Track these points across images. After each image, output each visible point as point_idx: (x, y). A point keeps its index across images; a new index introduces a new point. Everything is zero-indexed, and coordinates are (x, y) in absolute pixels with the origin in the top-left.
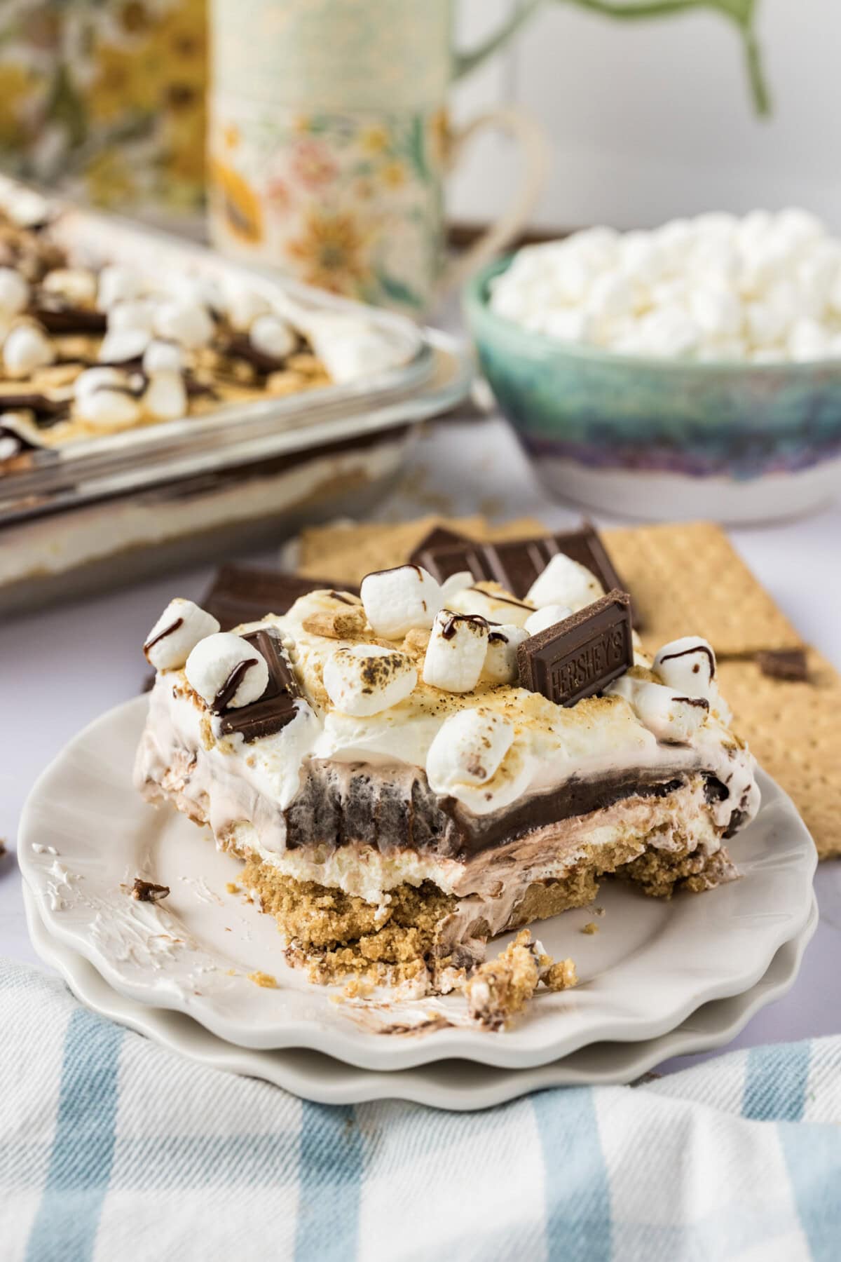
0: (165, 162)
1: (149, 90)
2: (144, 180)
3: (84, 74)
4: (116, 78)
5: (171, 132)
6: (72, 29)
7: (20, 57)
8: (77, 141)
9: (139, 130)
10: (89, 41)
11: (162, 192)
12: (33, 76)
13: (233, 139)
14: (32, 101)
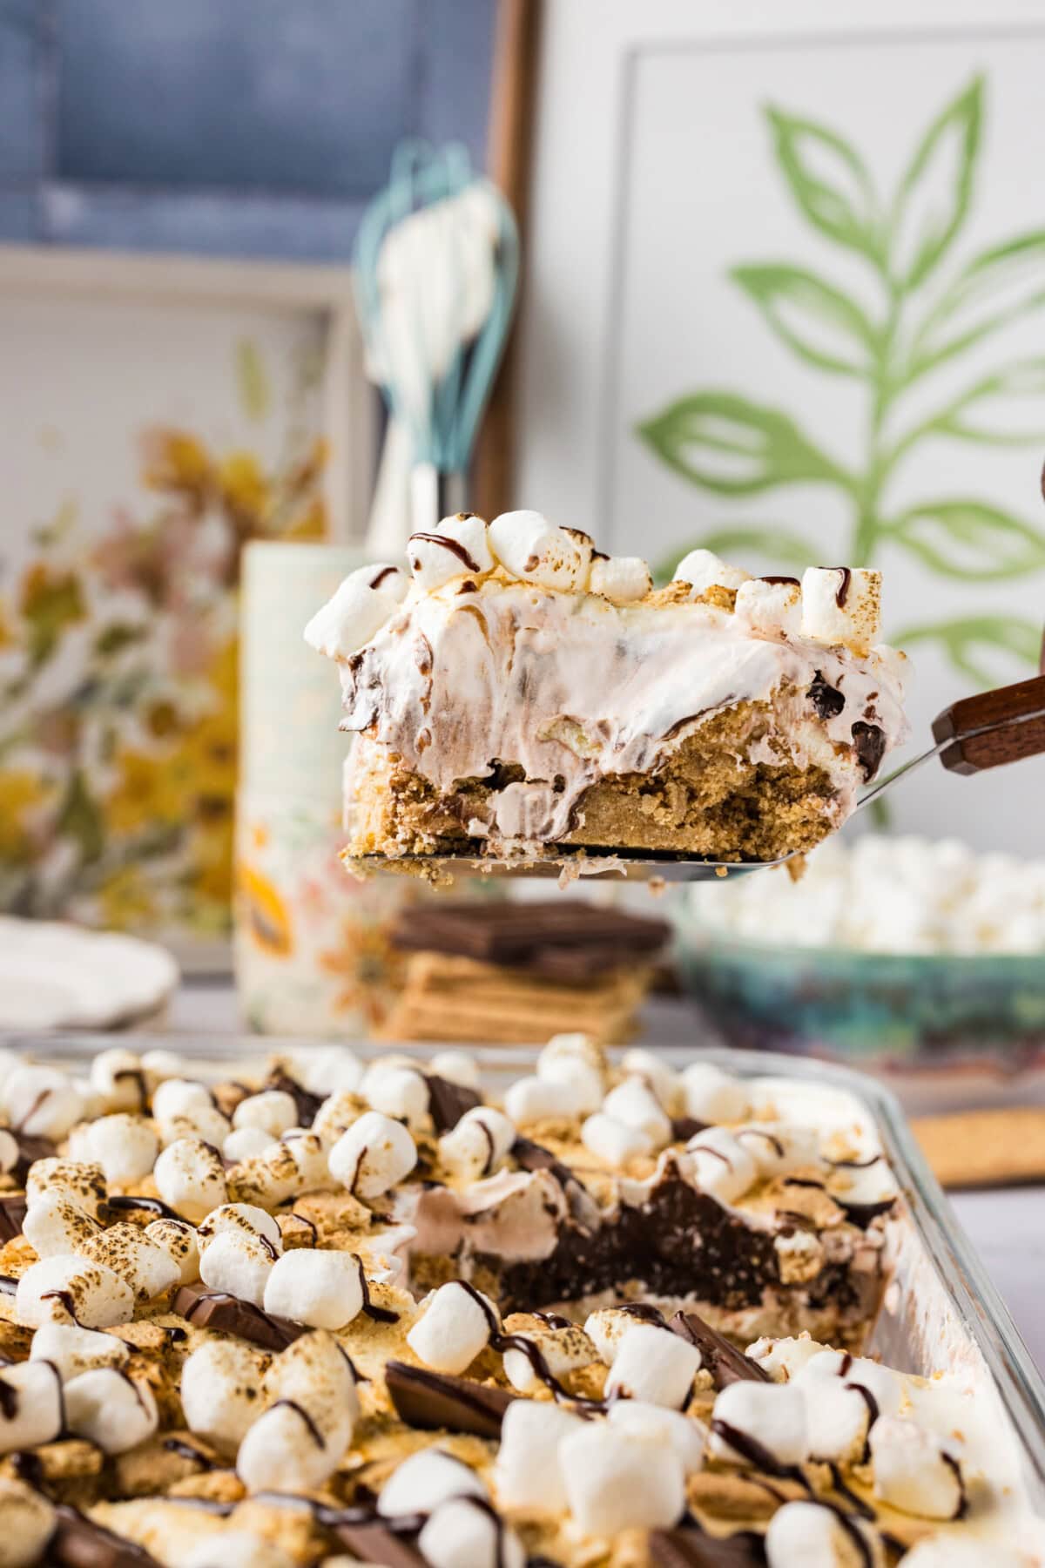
0: (192, 880)
1: (176, 800)
2: (167, 900)
3: (103, 782)
4: (140, 786)
5: (198, 847)
6: (92, 733)
7: (29, 763)
8: (91, 855)
9: (164, 844)
10: (110, 744)
11: (187, 914)
12: (46, 783)
13: (261, 839)
14: (40, 812)
